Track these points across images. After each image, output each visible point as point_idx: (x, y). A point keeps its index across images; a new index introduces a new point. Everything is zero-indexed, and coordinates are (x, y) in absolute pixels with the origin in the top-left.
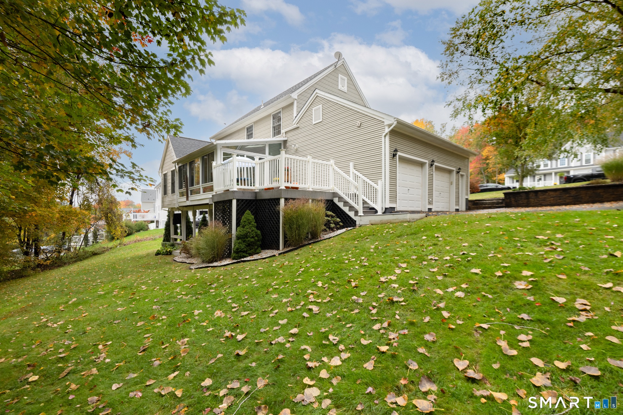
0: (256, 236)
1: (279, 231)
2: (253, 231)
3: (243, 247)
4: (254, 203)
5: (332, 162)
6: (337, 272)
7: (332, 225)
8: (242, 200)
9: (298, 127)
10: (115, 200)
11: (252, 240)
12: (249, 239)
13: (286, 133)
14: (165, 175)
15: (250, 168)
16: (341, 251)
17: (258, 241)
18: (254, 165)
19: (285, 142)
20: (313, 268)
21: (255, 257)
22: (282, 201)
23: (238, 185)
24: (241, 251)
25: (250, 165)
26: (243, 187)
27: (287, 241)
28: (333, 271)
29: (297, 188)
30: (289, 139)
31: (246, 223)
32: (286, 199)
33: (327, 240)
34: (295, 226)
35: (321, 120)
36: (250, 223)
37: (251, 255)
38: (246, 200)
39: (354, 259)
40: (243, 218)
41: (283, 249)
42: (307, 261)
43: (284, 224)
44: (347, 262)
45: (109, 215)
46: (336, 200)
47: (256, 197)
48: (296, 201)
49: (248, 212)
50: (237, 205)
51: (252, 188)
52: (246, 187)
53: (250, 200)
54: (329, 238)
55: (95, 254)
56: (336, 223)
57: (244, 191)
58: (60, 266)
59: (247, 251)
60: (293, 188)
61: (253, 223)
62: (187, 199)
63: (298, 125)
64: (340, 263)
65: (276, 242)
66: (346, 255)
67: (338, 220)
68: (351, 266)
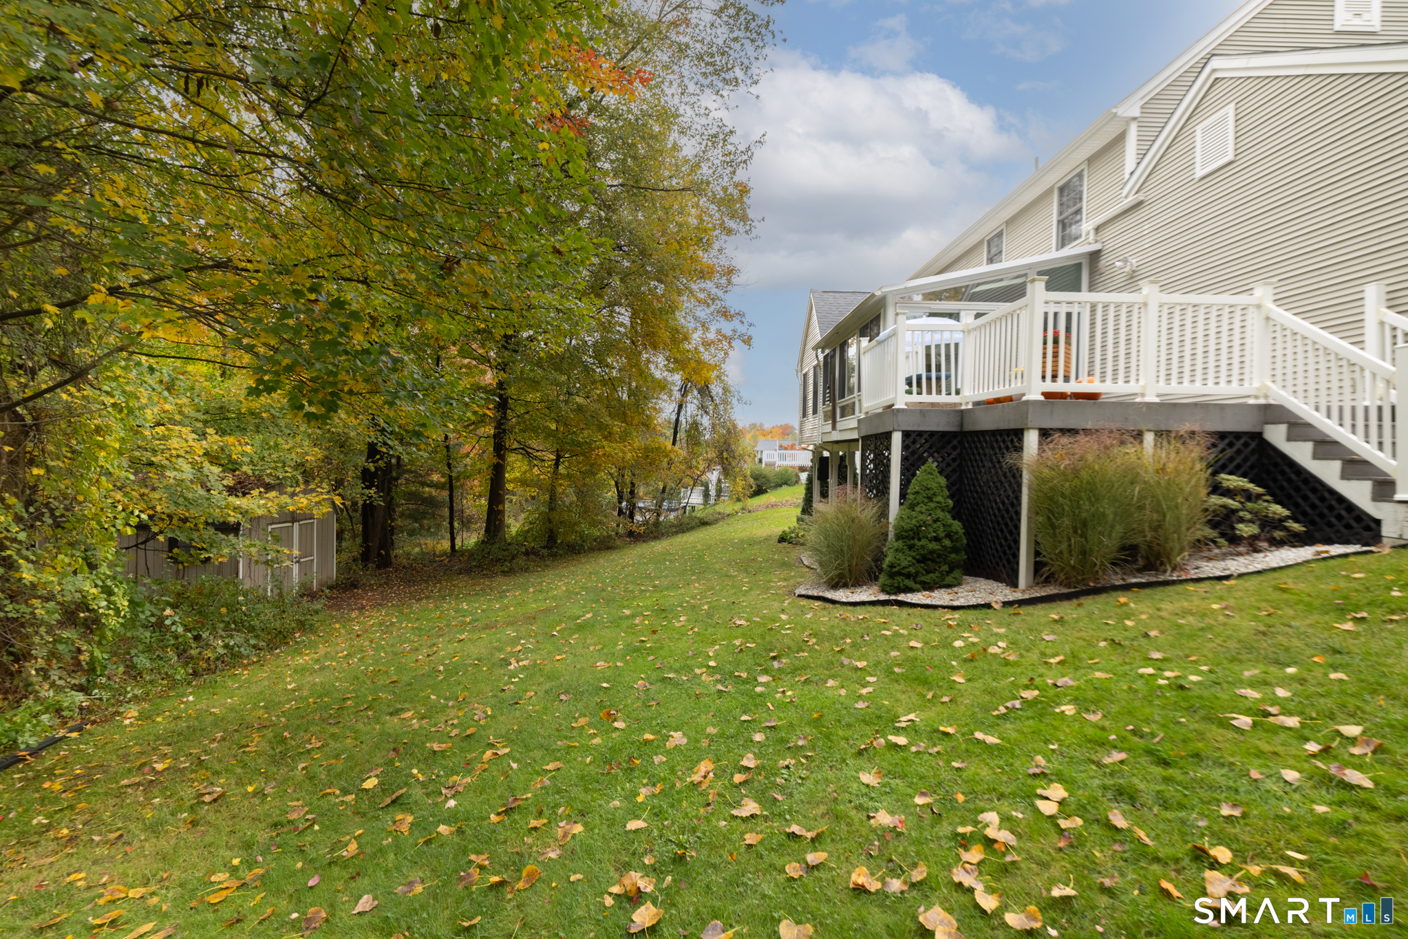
0: (948, 536)
1: (1017, 527)
2: (936, 521)
3: (905, 563)
4: (955, 442)
5: (1263, 294)
6: (1165, 763)
7: (1245, 530)
8: (920, 434)
9: (1141, 203)
10: (735, 426)
11: (934, 546)
12: (923, 542)
13: (1098, 229)
14: (805, 376)
15: (948, 346)
16: (1246, 651)
17: (955, 550)
18: (958, 337)
19: (1095, 256)
20: (1075, 701)
21: (940, 597)
22: (1031, 439)
23: (909, 392)
24: (899, 573)
25: (946, 338)
26: (925, 398)
27: (1044, 564)
28: (1149, 752)
29: (1093, 397)
30: (1109, 246)
31: (920, 498)
32: (1045, 433)
33: (1205, 586)
34: (1066, 521)
35: (1230, 157)
36: (930, 499)
37: (929, 587)
38: (932, 434)
39: (1293, 722)
40: (914, 486)
41: (1029, 587)
42: (1072, 662)
43: (1034, 511)
44: (1244, 721)
45: (725, 455)
46: (1276, 435)
47: (962, 425)
48: (1081, 438)
49: (932, 464)
50: (905, 447)
51: (953, 399)
52: (934, 398)
53: (944, 434)
54: (1220, 578)
55: (704, 523)
56: (1268, 524)
57: (924, 411)
58: (656, 538)
59: (917, 573)
60: (1077, 396)
61: (939, 499)
62: (834, 428)
63: (1141, 197)
64: (1208, 719)
65: (1009, 561)
66: (1260, 683)
67: (1278, 510)
68: (1260, 754)
